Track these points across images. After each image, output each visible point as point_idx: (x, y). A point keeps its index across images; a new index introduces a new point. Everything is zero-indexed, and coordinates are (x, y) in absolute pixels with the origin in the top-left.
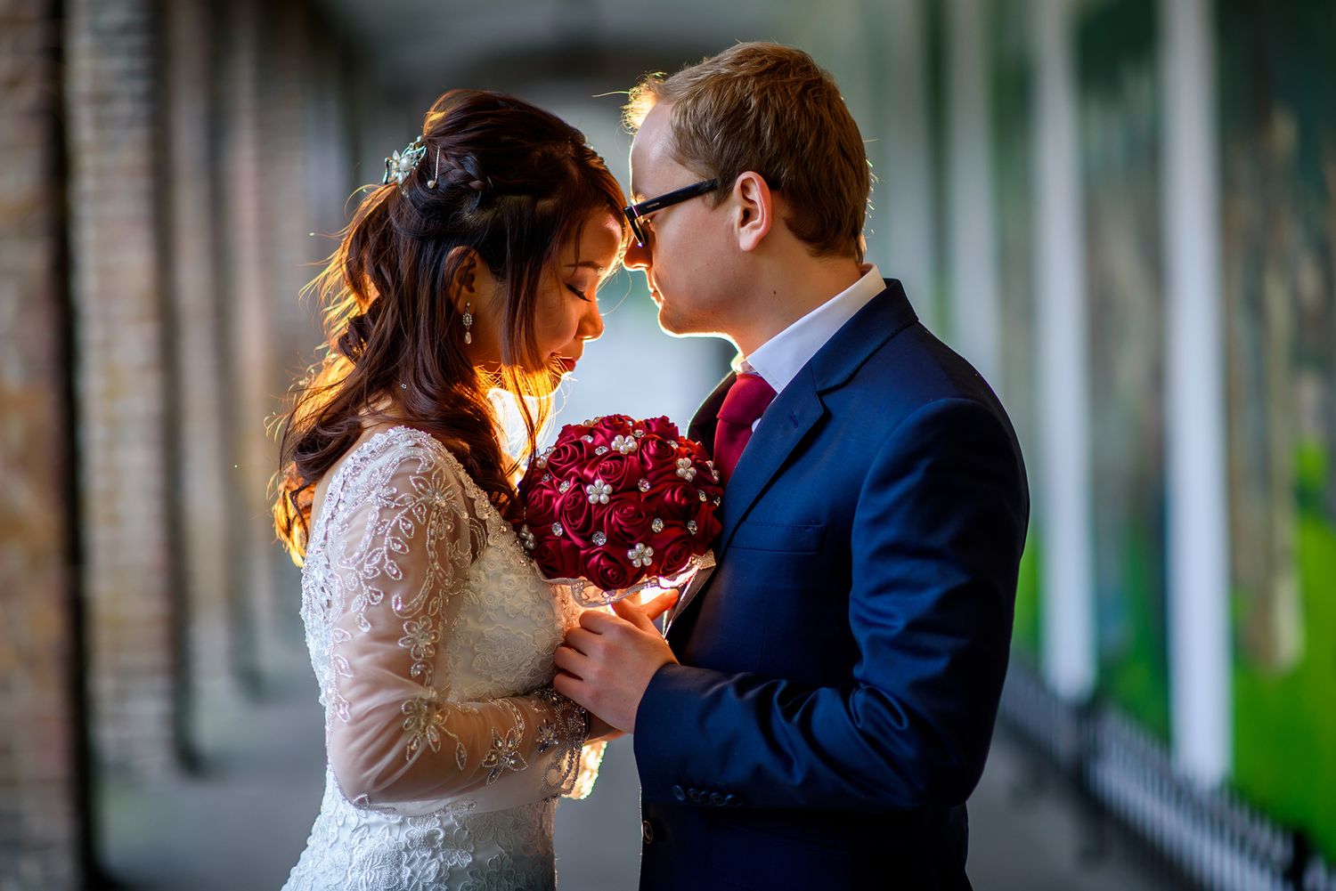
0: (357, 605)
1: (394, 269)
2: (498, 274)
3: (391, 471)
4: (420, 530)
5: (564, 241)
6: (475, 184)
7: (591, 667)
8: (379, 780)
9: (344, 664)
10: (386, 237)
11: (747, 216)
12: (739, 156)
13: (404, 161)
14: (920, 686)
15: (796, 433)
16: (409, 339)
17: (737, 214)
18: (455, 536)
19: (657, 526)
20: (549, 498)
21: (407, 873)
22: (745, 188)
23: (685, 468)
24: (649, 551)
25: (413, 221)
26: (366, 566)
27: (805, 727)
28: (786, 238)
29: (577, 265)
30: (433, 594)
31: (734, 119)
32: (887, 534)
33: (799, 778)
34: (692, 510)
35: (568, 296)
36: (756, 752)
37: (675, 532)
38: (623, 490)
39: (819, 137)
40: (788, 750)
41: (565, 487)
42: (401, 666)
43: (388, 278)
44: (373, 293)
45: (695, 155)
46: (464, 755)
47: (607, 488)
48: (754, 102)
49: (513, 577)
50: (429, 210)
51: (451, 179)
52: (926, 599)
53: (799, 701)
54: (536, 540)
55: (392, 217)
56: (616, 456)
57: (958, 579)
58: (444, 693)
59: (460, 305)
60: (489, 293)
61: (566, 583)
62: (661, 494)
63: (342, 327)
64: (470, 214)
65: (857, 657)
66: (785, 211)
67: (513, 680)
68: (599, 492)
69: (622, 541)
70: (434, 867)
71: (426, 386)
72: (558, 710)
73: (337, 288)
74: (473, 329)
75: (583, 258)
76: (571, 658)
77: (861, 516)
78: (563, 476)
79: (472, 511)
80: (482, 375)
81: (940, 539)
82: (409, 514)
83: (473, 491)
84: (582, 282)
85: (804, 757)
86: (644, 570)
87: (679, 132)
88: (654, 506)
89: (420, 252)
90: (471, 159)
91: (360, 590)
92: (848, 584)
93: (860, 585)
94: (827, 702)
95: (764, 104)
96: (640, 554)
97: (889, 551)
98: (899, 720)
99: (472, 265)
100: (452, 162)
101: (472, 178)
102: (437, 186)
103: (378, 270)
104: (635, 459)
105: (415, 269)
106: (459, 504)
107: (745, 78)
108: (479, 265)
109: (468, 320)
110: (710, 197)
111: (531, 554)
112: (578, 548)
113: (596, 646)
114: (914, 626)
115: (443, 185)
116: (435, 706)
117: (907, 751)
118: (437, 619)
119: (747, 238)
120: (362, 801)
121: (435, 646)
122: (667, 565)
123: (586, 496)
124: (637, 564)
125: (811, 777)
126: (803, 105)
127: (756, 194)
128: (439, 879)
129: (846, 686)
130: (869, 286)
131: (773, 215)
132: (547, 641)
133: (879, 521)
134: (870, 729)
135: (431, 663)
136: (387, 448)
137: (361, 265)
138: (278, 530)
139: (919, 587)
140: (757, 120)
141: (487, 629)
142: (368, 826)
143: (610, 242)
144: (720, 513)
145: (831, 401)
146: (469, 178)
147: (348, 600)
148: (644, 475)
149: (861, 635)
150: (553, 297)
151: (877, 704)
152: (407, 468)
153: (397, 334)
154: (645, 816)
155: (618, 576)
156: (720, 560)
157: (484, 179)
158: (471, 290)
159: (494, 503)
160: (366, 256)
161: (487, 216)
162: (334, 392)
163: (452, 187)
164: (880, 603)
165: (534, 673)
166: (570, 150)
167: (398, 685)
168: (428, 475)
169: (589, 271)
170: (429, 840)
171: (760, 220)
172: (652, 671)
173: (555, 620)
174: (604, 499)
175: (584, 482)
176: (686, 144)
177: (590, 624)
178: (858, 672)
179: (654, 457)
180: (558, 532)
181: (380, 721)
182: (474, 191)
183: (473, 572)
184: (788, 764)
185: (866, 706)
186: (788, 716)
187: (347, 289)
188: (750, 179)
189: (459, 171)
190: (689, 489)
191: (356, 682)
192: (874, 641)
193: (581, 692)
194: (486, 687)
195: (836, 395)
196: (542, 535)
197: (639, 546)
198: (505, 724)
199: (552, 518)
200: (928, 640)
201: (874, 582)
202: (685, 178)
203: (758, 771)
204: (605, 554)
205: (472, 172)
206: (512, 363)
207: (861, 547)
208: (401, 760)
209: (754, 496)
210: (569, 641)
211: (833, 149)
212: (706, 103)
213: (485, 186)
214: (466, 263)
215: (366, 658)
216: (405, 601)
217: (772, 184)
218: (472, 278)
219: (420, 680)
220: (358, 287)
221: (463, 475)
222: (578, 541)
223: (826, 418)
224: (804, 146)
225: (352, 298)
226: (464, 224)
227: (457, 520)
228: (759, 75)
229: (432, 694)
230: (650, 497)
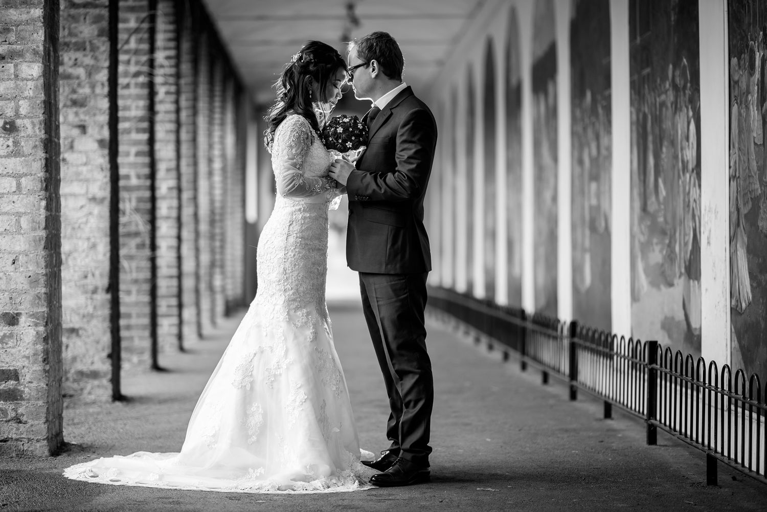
0: (285, 152)
1: (294, 82)
2: (318, 82)
3: (293, 123)
4: (300, 136)
5: (333, 75)
6: (313, 61)
7: (337, 170)
8: (289, 190)
9: (282, 164)
10: (292, 74)
11: (374, 70)
12: (371, 57)
13: (296, 57)
14: (410, 170)
15: (385, 118)
16: (297, 97)
17: (371, 69)
18: (307, 138)
19: (353, 138)
20: (329, 132)
21: (294, 217)
22: (373, 64)
23: (360, 126)
24: (351, 144)
25: (298, 70)
26: (287, 144)
27: (385, 181)
28: (383, 75)
29: (335, 80)
30: (302, 150)
31: (370, 48)
32: (404, 138)
33: (383, 191)
34: (361, 135)
35: (333, 87)
36: (373, 186)
37: (357, 140)
38: (346, 130)
39: (390, 52)
40: (381, 186)
41: (333, 129)
42: (294, 165)
43: (292, 83)
44: (288, 87)
45: (362, 56)
46: (308, 186)
47: (342, 129)
48: (375, 44)
49: (320, 149)
50: (302, 67)
51: (307, 60)
52: (411, 152)
53: (383, 176)
54: (326, 142)
55: (293, 69)
56: (344, 123)
57: (419, 147)
58: (304, 173)
59: (309, 89)
60: (316, 86)
61: (332, 151)
62: (354, 131)
63: (281, 95)
64: (311, 68)
65: (397, 166)
66: (382, 69)
67: (319, 173)
68: (340, 130)
69: (345, 141)
70: (301, 216)
71: (301, 107)
72: (330, 181)
73: (280, 87)
74: (312, 94)
75: (337, 79)
76: (333, 169)
77: (398, 134)
78: (332, 127)
79: (311, 134)
80: (314, 105)
81: (415, 139)
82: (297, 132)
83: (312, 130)
84: (337, 84)
85: (384, 187)
86: (350, 148)
87: (358, 51)
88: (352, 133)
89: (300, 76)
90: (312, 55)
91: (286, 149)
92: (395, 150)
93: (398, 149)
94: (390, 175)
95: (377, 45)
96: (349, 144)
97: (404, 142)
98: (405, 178)
99: (312, 80)
100: (307, 56)
101: (312, 60)
102: (304, 62)
103: (290, 82)
104: (349, 123)
105: (298, 81)
106: (308, 131)
107: (373, 39)
108: (313, 80)
109: (311, 92)
110: (365, 66)
111: (324, 145)
112: (335, 143)
113: (338, 166)
114: (409, 158)
115: (305, 61)
116: (302, 175)
117: (406, 184)
118: (303, 156)
119: (373, 75)
120: (285, 195)
121: (302, 162)
122: (355, 147)
123: (337, 131)
124: (348, 146)
125: (385, 191)
126: (386, 45)
127: (375, 65)
128: (302, 218)
129: (394, 172)
130: (404, 86)
131: (379, 70)
132: (328, 164)
133: (402, 135)
134: (399, 180)
135: (301, 165)
136: (292, 119)
137: (286, 81)
138: (265, 145)
139: (410, 149)
140: (376, 48)
141: (314, 161)
142: (286, 207)
143: (344, 77)
144: (368, 137)
145: (393, 111)
146: (311, 60)
147: (283, 151)
148: (351, 127)
149: (397, 161)
150: (330, 87)
151: (400, 174)
152: (298, 122)
153: (294, 96)
154: (349, 209)
155: (344, 150)
156: (367, 147)
157: (315, 60)
158: (311, 85)
159: (317, 133)
160: (287, 79)
161: (315, 68)
162: (281, 108)
163: (307, 62)
164: (402, 153)
165: (324, 172)
166: (335, 54)
167: (294, 169)
168: (302, 124)
169: (339, 82)
170: (300, 210)
171: (376, 70)
172: (351, 171)
173: (329, 160)
174: (341, 132)
175: (337, 128)
176: (360, 54)
177: (337, 161)
178: (396, 169)
179: (353, 123)
180: (331, 139)
181: (289, 177)
182: (312, 63)
183: (311, 148)
184: (381, 189)
185: (398, 175)
186: (381, 178)
187: (283, 87)
188: (374, 62)
189: (309, 58)
190: (361, 131)
191: (284, 169)
192: (400, 162)
193: (334, 176)
194: (314, 175)
195: (394, 109)
196: (327, 140)
197: (349, 142)
198: (317, 182)
199: (329, 136)
200: (412, 161)
201: (401, 149)
202: (360, 62)
203: (374, 191)
204: (341, 144)
205: (312, 58)
206: (321, 101)
207: (398, 141)
208: (294, 186)
209: (375, 131)
210: (333, 165)
211: (393, 54)
212: (364, 44)
213: (315, 61)
214: (310, 79)
215: (287, 163)
216: (296, 151)
217: (379, 62)
218: (312, 83)
219: (299, 169)
220: (285, 86)
221: (309, 125)
222: (335, 141)
223: (392, 114)
224: (386, 54)
225: (284, 89)
226: (310, 70)
227: (308, 135)
228: (376, 38)
229: (301, 172)
230: (352, 131)
